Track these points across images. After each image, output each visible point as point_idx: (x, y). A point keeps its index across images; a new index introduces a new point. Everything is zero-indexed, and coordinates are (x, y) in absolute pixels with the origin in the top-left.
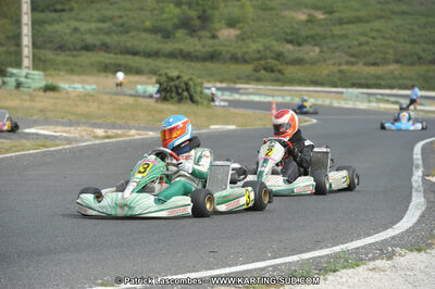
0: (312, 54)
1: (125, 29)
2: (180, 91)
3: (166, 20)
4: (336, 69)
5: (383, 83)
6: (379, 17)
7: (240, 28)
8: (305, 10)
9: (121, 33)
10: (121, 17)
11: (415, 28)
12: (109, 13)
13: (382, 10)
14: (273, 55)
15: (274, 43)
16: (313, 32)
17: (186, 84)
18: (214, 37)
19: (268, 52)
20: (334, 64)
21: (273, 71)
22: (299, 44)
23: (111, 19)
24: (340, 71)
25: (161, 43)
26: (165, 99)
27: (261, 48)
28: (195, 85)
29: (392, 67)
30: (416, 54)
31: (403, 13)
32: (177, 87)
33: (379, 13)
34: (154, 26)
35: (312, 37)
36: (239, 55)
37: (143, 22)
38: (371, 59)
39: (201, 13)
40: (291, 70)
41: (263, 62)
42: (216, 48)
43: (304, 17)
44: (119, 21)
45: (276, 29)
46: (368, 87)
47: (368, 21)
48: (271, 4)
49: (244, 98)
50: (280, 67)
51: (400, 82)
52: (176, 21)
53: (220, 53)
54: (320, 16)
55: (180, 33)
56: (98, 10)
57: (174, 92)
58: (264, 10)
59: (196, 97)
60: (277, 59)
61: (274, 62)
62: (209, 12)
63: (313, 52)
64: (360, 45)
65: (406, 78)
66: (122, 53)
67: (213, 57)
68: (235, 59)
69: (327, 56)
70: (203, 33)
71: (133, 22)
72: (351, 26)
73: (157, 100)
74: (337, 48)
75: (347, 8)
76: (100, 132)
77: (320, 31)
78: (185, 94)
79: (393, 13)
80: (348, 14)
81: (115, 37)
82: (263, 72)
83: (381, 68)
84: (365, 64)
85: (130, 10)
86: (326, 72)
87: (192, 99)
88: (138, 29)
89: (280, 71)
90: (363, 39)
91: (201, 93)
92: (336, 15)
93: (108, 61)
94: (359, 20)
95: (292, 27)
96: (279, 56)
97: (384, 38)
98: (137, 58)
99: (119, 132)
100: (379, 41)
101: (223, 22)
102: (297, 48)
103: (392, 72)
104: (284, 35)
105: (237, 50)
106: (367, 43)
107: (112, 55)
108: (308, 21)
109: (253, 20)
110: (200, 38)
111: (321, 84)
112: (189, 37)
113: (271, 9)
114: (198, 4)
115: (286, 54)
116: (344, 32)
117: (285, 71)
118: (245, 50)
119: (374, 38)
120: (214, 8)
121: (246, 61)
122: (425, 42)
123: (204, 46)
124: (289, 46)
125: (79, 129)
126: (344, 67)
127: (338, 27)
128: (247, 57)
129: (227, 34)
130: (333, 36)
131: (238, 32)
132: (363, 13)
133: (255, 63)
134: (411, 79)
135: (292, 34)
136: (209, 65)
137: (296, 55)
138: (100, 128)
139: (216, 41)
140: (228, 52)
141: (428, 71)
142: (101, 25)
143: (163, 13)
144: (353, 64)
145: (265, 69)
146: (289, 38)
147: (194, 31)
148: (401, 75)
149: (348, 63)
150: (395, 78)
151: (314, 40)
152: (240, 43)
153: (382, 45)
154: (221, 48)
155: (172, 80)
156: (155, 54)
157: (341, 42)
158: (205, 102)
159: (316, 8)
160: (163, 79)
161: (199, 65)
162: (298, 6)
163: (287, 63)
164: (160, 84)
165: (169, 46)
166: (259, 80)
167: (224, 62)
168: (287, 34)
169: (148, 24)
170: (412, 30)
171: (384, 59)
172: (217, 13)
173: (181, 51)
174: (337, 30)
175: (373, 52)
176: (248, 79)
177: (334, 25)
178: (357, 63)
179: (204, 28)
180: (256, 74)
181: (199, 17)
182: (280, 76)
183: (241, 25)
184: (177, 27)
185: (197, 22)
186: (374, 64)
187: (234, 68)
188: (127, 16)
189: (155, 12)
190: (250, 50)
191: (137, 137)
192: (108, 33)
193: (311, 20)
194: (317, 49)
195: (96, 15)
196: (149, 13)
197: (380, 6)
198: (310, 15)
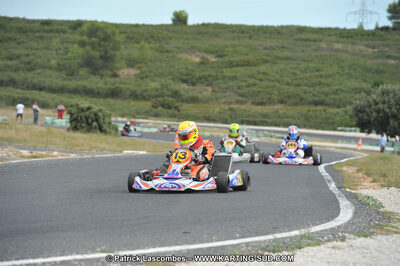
0: (205, 93)
1: (31, 67)
2: (90, 121)
3: (70, 59)
4: (227, 107)
5: (269, 121)
6: (266, 62)
7: (139, 68)
8: (198, 53)
9: (28, 70)
10: (28, 55)
11: (298, 72)
12: (16, 52)
13: (268, 55)
14: (170, 93)
15: (171, 82)
16: (206, 73)
17: (96, 115)
18: (115, 75)
19: (165, 90)
20: (225, 103)
21: (169, 107)
22: (193, 84)
23: (18, 57)
24: (231, 109)
25: (65, 79)
26: (75, 128)
27: (159, 86)
28: (104, 116)
29: (278, 107)
30: (298, 95)
31: (286, 58)
32: (87, 118)
33: (265, 57)
34: (59, 65)
35: (206, 78)
36: (138, 92)
37: (49, 61)
38: (259, 99)
39: (103, 53)
40: (186, 107)
41: (161, 99)
42: (117, 85)
43: (198, 60)
44: (27, 59)
45: (172, 70)
46: (255, 124)
47: (256, 65)
48: (167, 47)
49: (145, 130)
50: (177, 104)
51: (284, 120)
52: (80, 60)
53: (121, 91)
54: (212, 59)
55: (83, 72)
56: (6, 49)
57: (84, 122)
58: (161, 52)
59: (105, 127)
60: (173, 97)
61: (171, 99)
62: (111, 52)
63: (206, 92)
64: (248, 86)
65: (290, 117)
66: (28, 88)
67: (114, 94)
68: (135, 96)
69: (219, 95)
70: (105, 72)
71: (39, 60)
72: (240, 69)
73: (68, 130)
74: (227, 88)
75: (236, 52)
76: (26, 153)
77: (213, 72)
78: (95, 124)
79: (277, 58)
80: (237, 58)
81: (22, 74)
82: (160, 108)
83: (267, 107)
84: (253, 103)
85: (37, 49)
86: (217, 109)
87: (101, 129)
88: (44, 67)
89: (176, 108)
90: (252, 81)
91: (110, 123)
92: (227, 59)
93: (16, 96)
94: (247, 64)
95: (187, 68)
96: (176, 94)
97: (270, 80)
98: (43, 93)
99: (44, 153)
100: (265, 83)
101: (124, 62)
102: (192, 88)
103: (277, 111)
104: (179, 75)
105: (137, 88)
106: (255, 85)
107: (19, 91)
108: (202, 63)
109: (151, 61)
110: (102, 76)
111: (214, 121)
112: (92, 76)
113: (167, 51)
114: (100, 45)
115: (182, 92)
116: (233, 74)
117: (180, 108)
118: (143, 88)
119: (260, 80)
120: (114, 49)
121: (144, 99)
122: (306, 85)
123: (106, 83)
124: (184, 86)
125: (6, 150)
126: (234, 106)
127: (228, 69)
128: (145, 94)
129: (127, 73)
130: (224, 77)
131: (137, 72)
132: (251, 58)
133: (154, 100)
134: (294, 118)
135: (187, 75)
136: (111, 101)
137: (191, 94)
138: (25, 149)
139: (117, 79)
140: (128, 89)
141: (309, 110)
142: (9, 62)
143: (67, 52)
144: (242, 103)
145: (163, 106)
146: (184, 78)
147: (97, 70)
148: (285, 114)
149: (238, 102)
150: (279, 116)
151: (206, 80)
152: (139, 81)
153: (268, 87)
154: (122, 86)
155: (83, 110)
156: (61, 90)
157: (231, 84)
158: (113, 132)
159: (209, 52)
160: (74, 110)
161: (101, 101)
162: (192, 50)
163: (182, 101)
164: (71, 114)
165: (73, 84)
166: (157, 116)
167: (125, 99)
168: (182, 74)
169: (53, 62)
170: (295, 74)
171: (270, 99)
172: (118, 53)
173: (84, 87)
174: (228, 72)
175: (260, 92)
176: (147, 114)
177: (226, 67)
178: (246, 102)
179: (105, 67)
180: (155, 110)
181: (101, 57)
182: (176, 112)
183: (140, 65)
184: (81, 66)
185: (100, 62)
186: (261, 104)
187: (134, 105)
188: (34, 54)
189: (60, 52)
190: (149, 88)
191: (60, 157)
192: (16, 70)
193: (204, 63)
194: (210, 89)
195: (4, 53)
196: (54, 52)
197: (265, 52)
198: (203, 58)
